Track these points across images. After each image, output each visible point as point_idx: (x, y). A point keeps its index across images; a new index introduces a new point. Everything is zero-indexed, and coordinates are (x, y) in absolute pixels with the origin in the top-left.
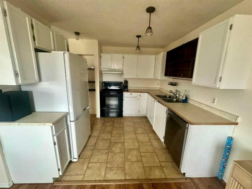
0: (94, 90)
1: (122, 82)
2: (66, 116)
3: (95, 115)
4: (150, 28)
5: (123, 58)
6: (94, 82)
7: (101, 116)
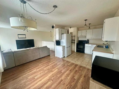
0: (75, 43)
1: (86, 40)
2: (65, 46)
3: (75, 51)
4: (86, 25)
5: (86, 31)
6: (75, 40)
7: (76, 52)
